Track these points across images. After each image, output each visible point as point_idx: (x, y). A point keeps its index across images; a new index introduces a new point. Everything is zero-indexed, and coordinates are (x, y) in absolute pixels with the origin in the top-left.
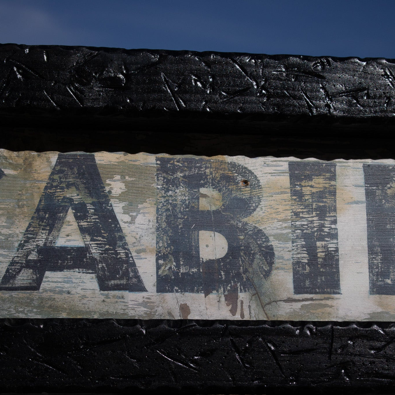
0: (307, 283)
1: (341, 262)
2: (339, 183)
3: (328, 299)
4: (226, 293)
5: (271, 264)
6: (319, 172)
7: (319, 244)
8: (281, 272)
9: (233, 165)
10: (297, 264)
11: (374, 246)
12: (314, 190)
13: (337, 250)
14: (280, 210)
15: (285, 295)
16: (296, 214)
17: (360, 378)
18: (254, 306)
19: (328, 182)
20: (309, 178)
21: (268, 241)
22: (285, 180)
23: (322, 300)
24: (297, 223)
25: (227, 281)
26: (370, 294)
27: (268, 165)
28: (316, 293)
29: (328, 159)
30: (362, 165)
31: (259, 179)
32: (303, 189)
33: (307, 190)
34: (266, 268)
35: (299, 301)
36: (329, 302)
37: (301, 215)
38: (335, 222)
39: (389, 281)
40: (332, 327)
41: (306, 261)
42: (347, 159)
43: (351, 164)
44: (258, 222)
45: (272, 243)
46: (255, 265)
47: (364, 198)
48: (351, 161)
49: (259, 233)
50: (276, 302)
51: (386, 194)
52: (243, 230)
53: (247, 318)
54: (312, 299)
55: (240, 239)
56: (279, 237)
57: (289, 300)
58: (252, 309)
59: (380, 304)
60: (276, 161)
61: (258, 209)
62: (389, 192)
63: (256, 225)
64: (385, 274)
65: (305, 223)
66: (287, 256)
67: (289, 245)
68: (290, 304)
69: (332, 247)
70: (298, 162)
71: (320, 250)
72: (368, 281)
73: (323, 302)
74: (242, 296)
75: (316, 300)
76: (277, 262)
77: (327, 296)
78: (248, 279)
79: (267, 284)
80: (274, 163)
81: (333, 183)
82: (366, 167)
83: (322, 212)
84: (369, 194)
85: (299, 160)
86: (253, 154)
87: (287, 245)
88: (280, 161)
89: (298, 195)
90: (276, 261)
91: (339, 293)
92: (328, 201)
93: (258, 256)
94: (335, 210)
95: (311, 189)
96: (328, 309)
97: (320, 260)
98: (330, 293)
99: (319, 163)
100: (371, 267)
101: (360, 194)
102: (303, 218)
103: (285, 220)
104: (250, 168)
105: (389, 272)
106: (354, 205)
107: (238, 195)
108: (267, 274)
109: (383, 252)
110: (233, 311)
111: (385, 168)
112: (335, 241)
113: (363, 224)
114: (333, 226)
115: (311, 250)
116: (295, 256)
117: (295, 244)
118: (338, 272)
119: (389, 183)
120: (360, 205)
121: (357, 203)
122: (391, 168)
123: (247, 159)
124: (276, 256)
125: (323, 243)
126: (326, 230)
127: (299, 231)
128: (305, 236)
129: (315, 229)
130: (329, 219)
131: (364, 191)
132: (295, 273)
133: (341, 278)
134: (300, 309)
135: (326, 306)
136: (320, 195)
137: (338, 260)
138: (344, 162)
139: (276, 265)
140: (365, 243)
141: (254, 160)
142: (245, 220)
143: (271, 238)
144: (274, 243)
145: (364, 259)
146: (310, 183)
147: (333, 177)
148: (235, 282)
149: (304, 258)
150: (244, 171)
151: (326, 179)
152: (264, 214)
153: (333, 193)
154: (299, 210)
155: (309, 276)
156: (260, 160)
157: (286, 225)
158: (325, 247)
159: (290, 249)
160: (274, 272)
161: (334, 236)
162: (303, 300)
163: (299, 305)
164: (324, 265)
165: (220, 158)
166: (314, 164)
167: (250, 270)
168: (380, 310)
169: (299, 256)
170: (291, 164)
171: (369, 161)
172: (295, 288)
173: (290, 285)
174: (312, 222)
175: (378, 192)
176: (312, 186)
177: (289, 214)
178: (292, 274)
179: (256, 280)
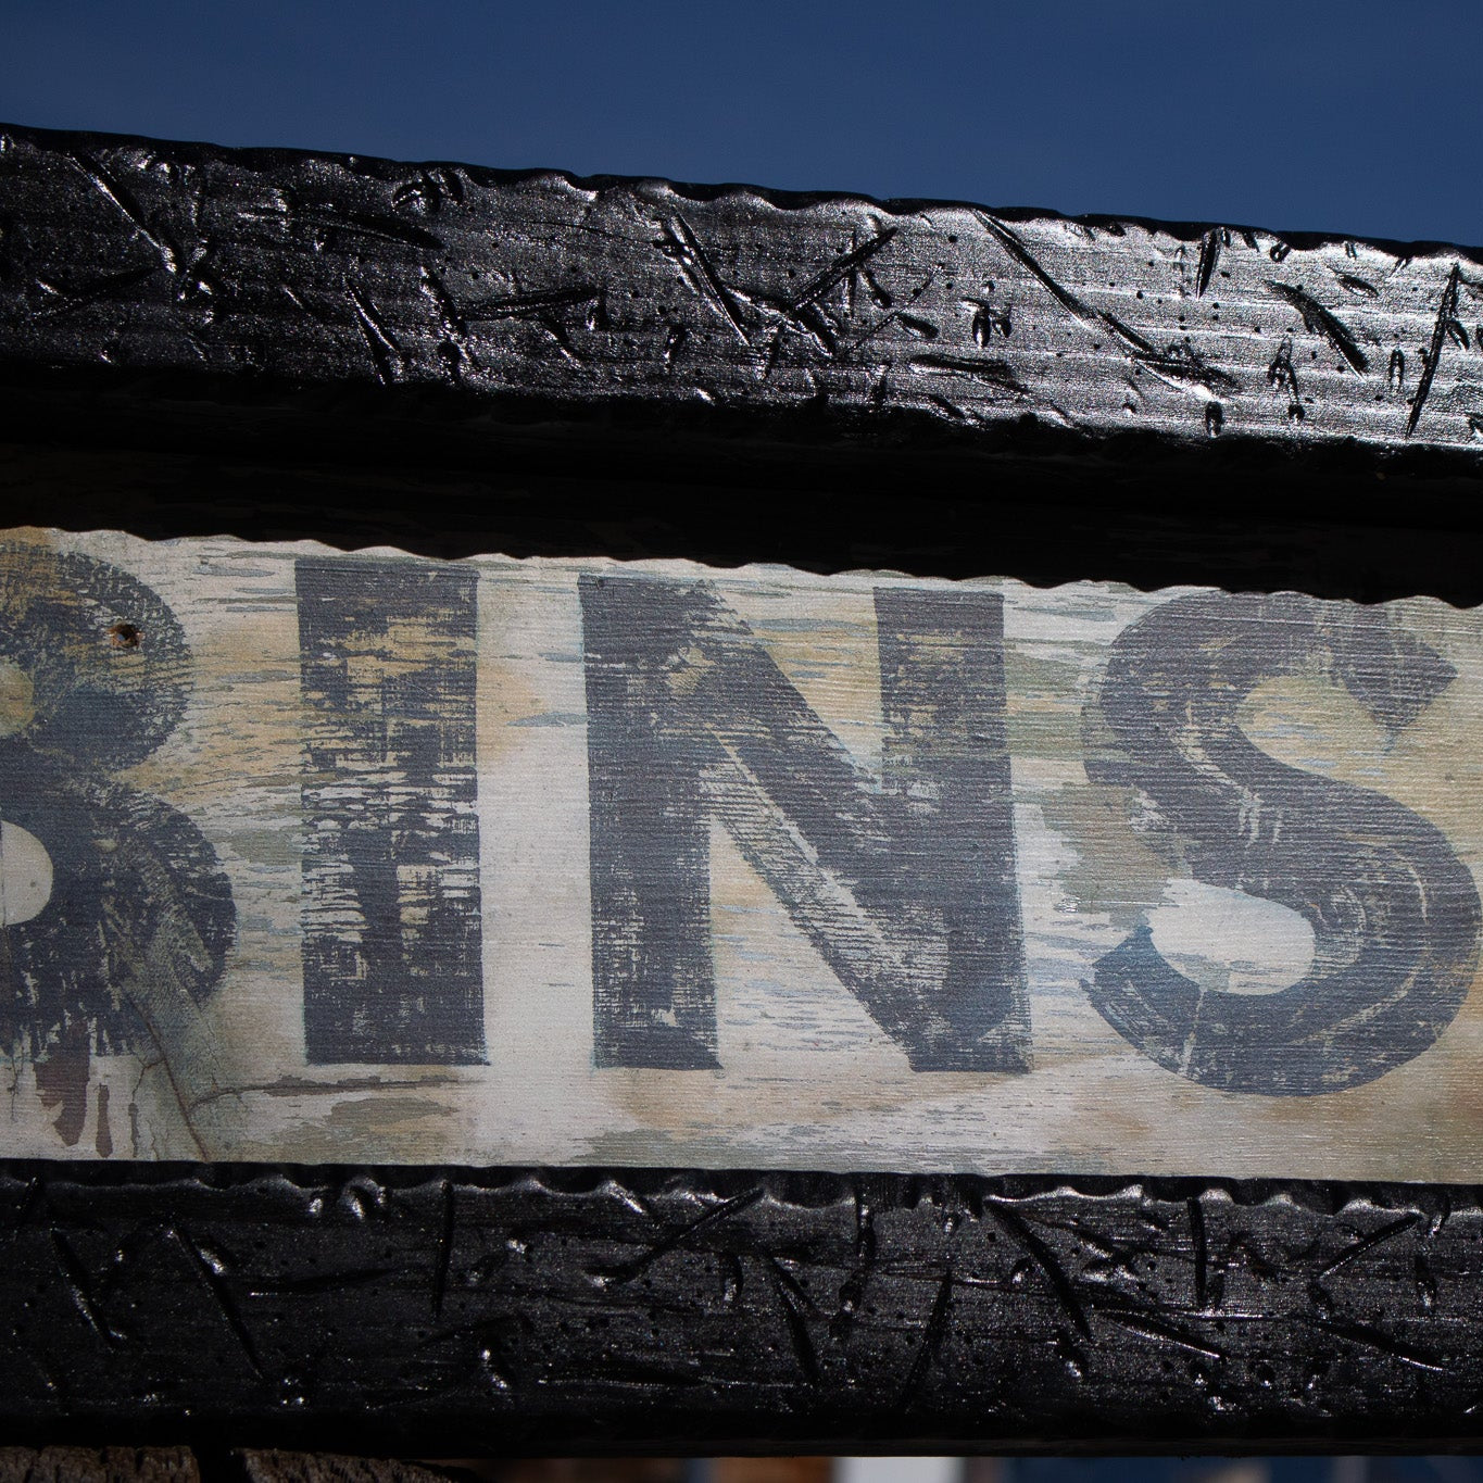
0: (359, 1021)
1: (488, 944)
2: (488, 643)
3: (436, 1081)
4: (43, 1057)
5: (219, 946)
6: (411, 600)
7: (405, 873)
8: (259, 981)
9: (81, 566)
10: (321, 947)
11: (616, 884)
12: (392, 670)
13: (474, 898)
14: (261, 741)
15: (271, 1070)
16: (323, 759)
17: (549, 1380)
18: (149, 1108)
19: (446, 639)
20: (374, 622)
21: (211, 859)
22: (281, 629)
23: (411, 1085)
24: (326, 793)
25: (48, 1013)
26: (597, 1064)
27: (216, 571)
28: (391, 1059)
29: (449, 554)
30: (575, 577)
31: (180, 620)
32: (351, 662)
33: (364, 670)
34: (201, 963)
35: (325, 1088)
36: (439, 1095)
37: (340, 764)
38: (468, 792)
39: (668, 1018)
40: (448, 1190)
41: (357, 938)
42: (521, 552)
43: (533, 575)
44: (174, 785)
45: (227, 868)
46: (157, 950)
47: (580, 706)
48: (536, 561)
49: (175, 828)
50: (236, 1091)
51: (664, 688)
52: (115, 814)
53: (121, 1152)
54: (374, 1083)
55: (100, 850)
56: (250, 845)
57: (289, 1086)
58: (141, 1120)
59: (635, 1104)
60: (246, 555)
61: (174, 737)
62: (675, 681)
63: (166, 799)
64: (652, 991)
65: (356, 793)
66: (285, 917)
67: (294, 875)
68: (290, 1099)
69: (455, 885)
70: (330, 561)
71: (408, 896)
72: (590, 1017)
73: (417, 1094)
74: (105, 1068)
75: (389, 1085)
76: (245, 943)
77: (432, 1070)
78: (129, 1003)
79: (202, 1025)
80: (241, 563)
81: (464, 643)
82: (592, 589)
83: (421, 755)
84: (600, 689)
85: (336, 552)
86: (157, 526)
87: (284, 877)
88: (262, 555)
89: (329, 687)
90: (241, 935)
91: (479, 1062)
92: (444, 711)
93: (169, 917)
94: (470, 747)
95: (381, 664)
96: (436, 1122)
97: (410, 935)
98: (445, 1061)
99: (412, 566)
100: (601, 965)
101: (567, 688)
102: (347, 773)
103: (277, 782)
104: (144, 580)
105: (668, 984)
106: (543, 730)
107: (98, 679)
108: (205, 986)
109: (648, 907)
110: (68, 1128)
111: (662, 592)
112: (469, 865)
113: (577, 801)
114: (462, 808)
115: (377, 898)
116: (312, 918)
117: (314, 874)
118: (477, 980)
119: (675, 651)
120: (566, 730)
121: (554, 720)
122: (683, 592)
123: (135, 542)
124: (241, 918)
125: (424, 870)
126: (435, 820)
127: (331, 824)
128: (354, 844)
129: (394, 817)
130: (446, 779)
131: (582, 679)
132: (314, 983)
133: (486, 1003)
134: (330, 1119)
135: (429, 1108)
136: (415, 689)
137: (476, 936)
138: (508, 567)
139: (238, 952)
140: (579, 874)
141: (160, 548)
142: (123, 776)
143: (223, 850)
144: (233, 867)
145: (578, 934)
146: (378, 643)
147: (466, 622)
148: (77, 1015)
149: (350, 923)
150: (124, 589)
151: (436, 628)
152: (195, 758)
153: (465, 682)
154: (333, 745)
155: (364, 994)
156: (187, 549)
157: (281, 799)
158: (431, 885)
159: (296, 891)
160: (231, 978)
161: (464, 844)
162: (342, 1086)
163: (324, 1104)
164: (423, 955)
165: (28, 535)
166: (392, 569)
167: (139, 969)
168: (631, 1125)
169: (329, 917)
170: (305, 568)
171: (603, 565)
172: (309, 1040)
173: (295, 1030)
174: (381, 790)
175: (635, 683)
176: (383, 655)
177: (294, 757)
178: (299, 987)
179: (159, 1011)
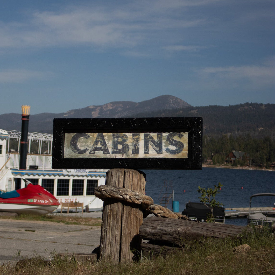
0: (134, 152)
4: (122, 154)
5: (129, 149)
6: (137, 135)
7: (136, 146)
8: (130, 151)
9: (124, 134)
10: (133, 149)
13: (139, 147)
14: (131, 141)
15: (131, 154)
16: (133, 142)
18: (126, 156)
20: (135, 136)
21: (128, 146)
22: (132, 136)
25: (122, 152)
26: (144, 154)
29: (138, 133)
30: (144, 134)
31: (128, 136)
33: (135, 138)
38: (139, 143)
39: (147, 152)
42: (142, 133)
44: (127, 143)
46: (126, 150)
47: (144, 139)
49: (127, 145)
50: (129, 155)
52: (125, 144)
53: (125, 157)
55: (124, 146)
56: (130, 145)
57: (131, 155)
61: (127, 141)
62: (148, 138)
64: (146, 151)
66: (131, 148)
67: (132, 146)
69: (138, 147)
72: (144, 152)
74: (124, 154)
75: (135, 155)
76: (130, 149)
77: (137, 154)
80: (130, 134)
83: (137, 141)
84: (145, 138)
86: (127, 133)
89: (134, 139)
91: (139, 154)
92: (138, 139)
93: (127, 148)
94: (139, 141)
100: (144, 150)
101: (143, 138)
103: (131, 143)
107: (124, 139)
108: (128, 151)
110: (123, 157)
111: (147, 134)
113: (144, 143)
115: (135, 147)
118: (139, 150)
119: (148, 136)
121: (143, 140)
127: (133, 144)
129: (136, 144)
132: (132, 150)
135: (137, 156)
136: (137, 139)
140: (144, 146)
144: (129, 146)
145: (143, 148)
147: (139, 136)
149: (134, 148)
150: (126, 135)
153: (139, 138)
155: (134, 151)
156: (128, 133)
158: (137, 147)
161: (139, 145)
162: (133, 155)
164: (137, 149)
165: (122, 133)
168: (145, 156)
170: (133, 134)
171: (145, 133)
173: (132, 153)
179: (126, 152)
